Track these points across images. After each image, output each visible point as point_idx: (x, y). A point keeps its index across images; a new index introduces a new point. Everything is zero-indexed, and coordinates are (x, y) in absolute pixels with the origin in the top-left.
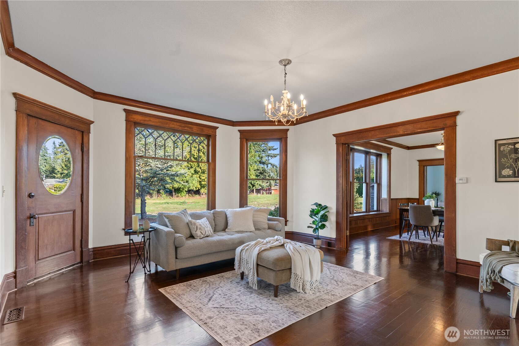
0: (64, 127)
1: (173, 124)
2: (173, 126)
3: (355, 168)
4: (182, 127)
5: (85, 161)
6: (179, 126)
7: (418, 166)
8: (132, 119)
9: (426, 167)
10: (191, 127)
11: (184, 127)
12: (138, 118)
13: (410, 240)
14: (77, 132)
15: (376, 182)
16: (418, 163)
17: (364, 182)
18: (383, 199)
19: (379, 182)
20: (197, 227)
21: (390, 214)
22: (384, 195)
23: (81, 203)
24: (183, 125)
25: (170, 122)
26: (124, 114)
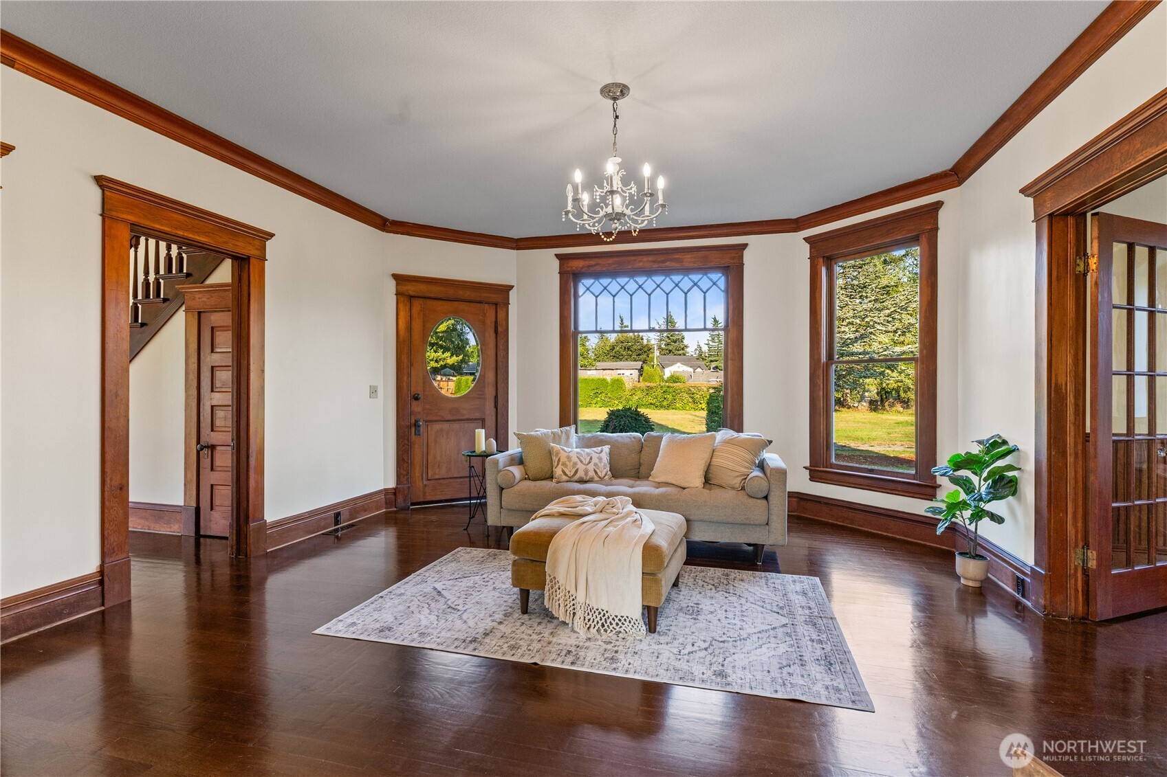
0: (465, 303)
1: (640, 261)
2: (641, 264)
4: (659, 262)
5: (501, 347)
6: (654, 262)
8: (569, 269)
10: (679, 258)
11: (664, 262)
12: (578, 264)
14: (486, 306)
20: (559, 459)
23: (495, 409)
24: (661, 258)
25: (635, 258)
26: (557, 262)
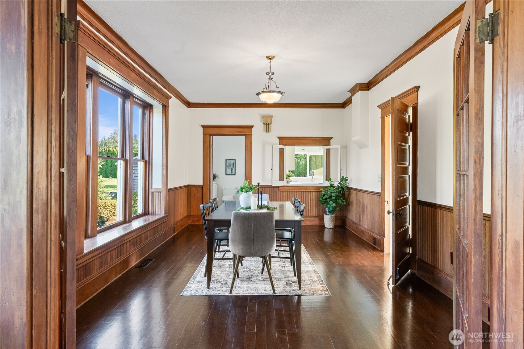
3: (100, 139)
7: (202, 135)
9: (212, 137)
13: (235, 292)
15: (143, 157)
16: (202, 129)
17: (119, 157)
18: (155, 190)
19: (147, 158)
21: (167, 218)
22: (157, 183)
